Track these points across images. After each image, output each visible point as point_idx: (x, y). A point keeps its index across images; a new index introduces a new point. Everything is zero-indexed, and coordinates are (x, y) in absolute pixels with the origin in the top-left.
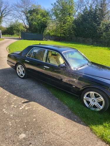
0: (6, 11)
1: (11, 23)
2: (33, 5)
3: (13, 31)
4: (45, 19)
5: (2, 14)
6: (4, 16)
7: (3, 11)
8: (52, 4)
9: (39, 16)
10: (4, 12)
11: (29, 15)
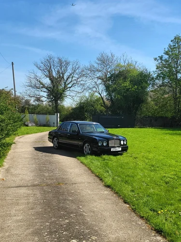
0: (74, 78)
1: (81, 98)
2: (119, 65)
3: (84, 115)
4: (138, 89)
5: (65, 83)
6: (70, 87)
8: (155, 59)
9: (127, 84)
10: (70, 80)
11: (110, 83)
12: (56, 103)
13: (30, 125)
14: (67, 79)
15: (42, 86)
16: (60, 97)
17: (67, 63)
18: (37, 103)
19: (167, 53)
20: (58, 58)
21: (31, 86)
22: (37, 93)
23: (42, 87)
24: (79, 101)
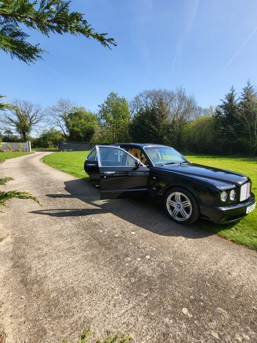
2: (74, 108)
5: (30, 120)
8: (99, 106)
9: (83, 121)
10: (34, 118)
11: (69, 120)
12: (24, 134)
13: (5, 151)
15: (11, 121)
16: (27, 130)
17: (32, 106)
18: (7, 134)
19: (106, 103)
20: (23, 101)
22: (7, 127)
24: (42, 133)
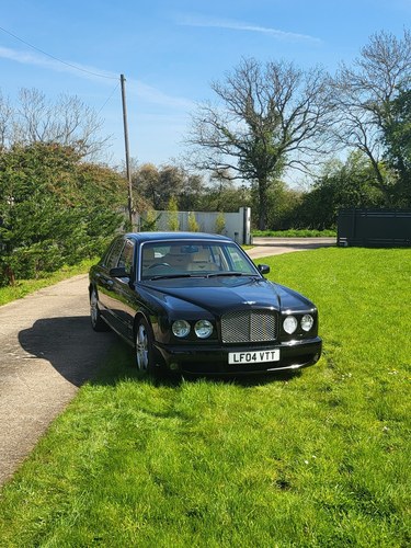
1: (328, 166)
5: (285, 129)
6: (298, 140)
7: (294, 115)
14: (292, 118)
15: (227, 139)
16: (271, 167)
18: (218, 183)
20: (269, 63)
21: (202, 142)
22: (216, 158)
23: (228, 143)
24: (321, 175)
